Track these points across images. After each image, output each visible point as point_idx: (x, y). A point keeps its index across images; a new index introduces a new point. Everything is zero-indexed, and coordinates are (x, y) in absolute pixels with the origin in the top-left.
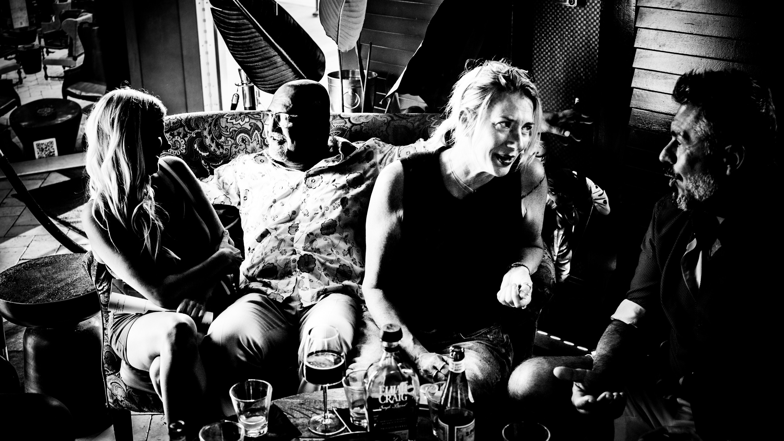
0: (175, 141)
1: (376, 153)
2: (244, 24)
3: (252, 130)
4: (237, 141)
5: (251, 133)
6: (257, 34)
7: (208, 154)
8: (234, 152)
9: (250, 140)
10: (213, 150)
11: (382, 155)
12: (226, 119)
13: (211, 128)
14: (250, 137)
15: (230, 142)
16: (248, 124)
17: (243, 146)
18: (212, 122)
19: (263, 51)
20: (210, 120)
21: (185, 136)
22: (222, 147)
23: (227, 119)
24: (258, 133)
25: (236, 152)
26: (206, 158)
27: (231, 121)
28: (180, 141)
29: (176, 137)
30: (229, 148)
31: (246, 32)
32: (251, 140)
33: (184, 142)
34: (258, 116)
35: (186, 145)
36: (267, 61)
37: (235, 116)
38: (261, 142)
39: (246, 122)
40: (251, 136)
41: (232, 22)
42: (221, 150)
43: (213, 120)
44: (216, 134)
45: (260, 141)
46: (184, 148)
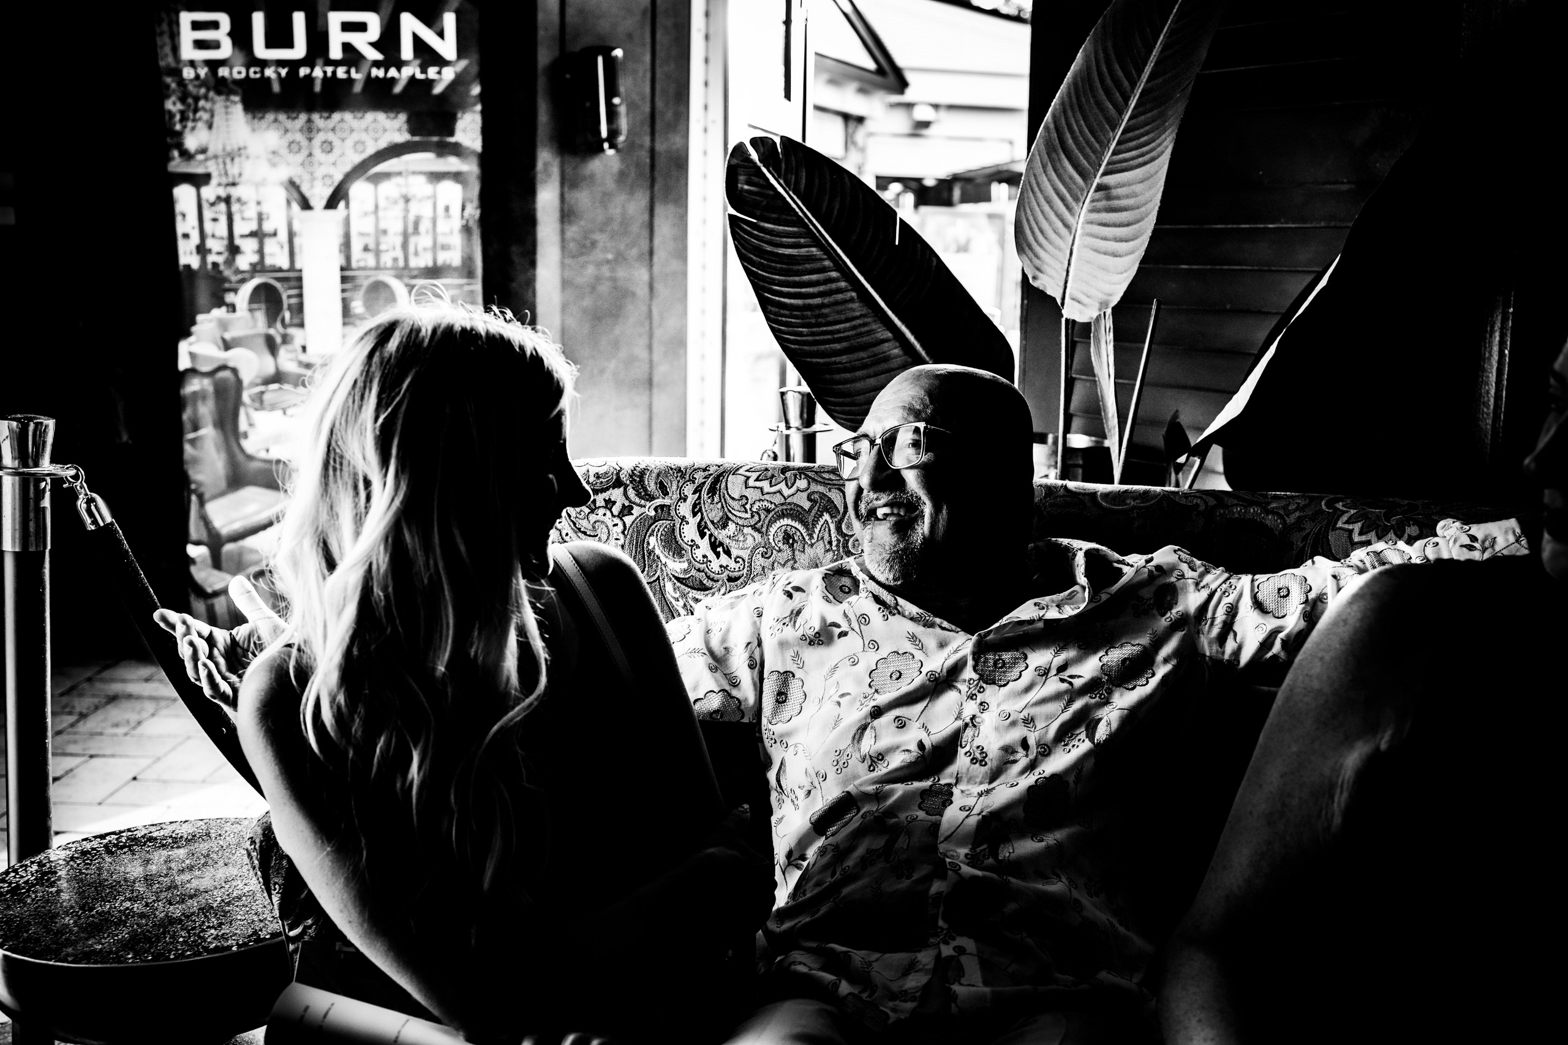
0: (595, 522)
1: (1185, 588)
2: (810, 259)
3: (812, 514)
4: (771, 537)
5: (810, 519)
6: (843, 284)
7: (685, 565)
8: (759, 569)
9: (807, 538)
10: (700, 558)
11: (1204, 594)
12: (743, 479)
13: (699, 498)
14: (808, 529)
15: (752, 538)
16: (805, 495)
17: (787, 553)
18: (704, 483)
19: (854, 328)
20: (699, 477)
21: (626, 510)
22: (728, 553)
23: (748, 478)
24: (830, 521)
25: (763, 568)
26: (678, 579)
27: (758, 484)
28: (610, 524)
29: (601, 511)
30: (745, 554)
31: (814, 277)
32: (811, 536)
33: (620, 527)
34: (832, 477)
35: (625, 536)
36: (862, 354)
37: (769, 474)
38: (837, 546)
39: (798, 490)
40: (810, 527)
41: (781, 251)
42: (724, 559)
43: (706, 478)
44: (713, 513)
45: (834, 543)
46: (621, 542)
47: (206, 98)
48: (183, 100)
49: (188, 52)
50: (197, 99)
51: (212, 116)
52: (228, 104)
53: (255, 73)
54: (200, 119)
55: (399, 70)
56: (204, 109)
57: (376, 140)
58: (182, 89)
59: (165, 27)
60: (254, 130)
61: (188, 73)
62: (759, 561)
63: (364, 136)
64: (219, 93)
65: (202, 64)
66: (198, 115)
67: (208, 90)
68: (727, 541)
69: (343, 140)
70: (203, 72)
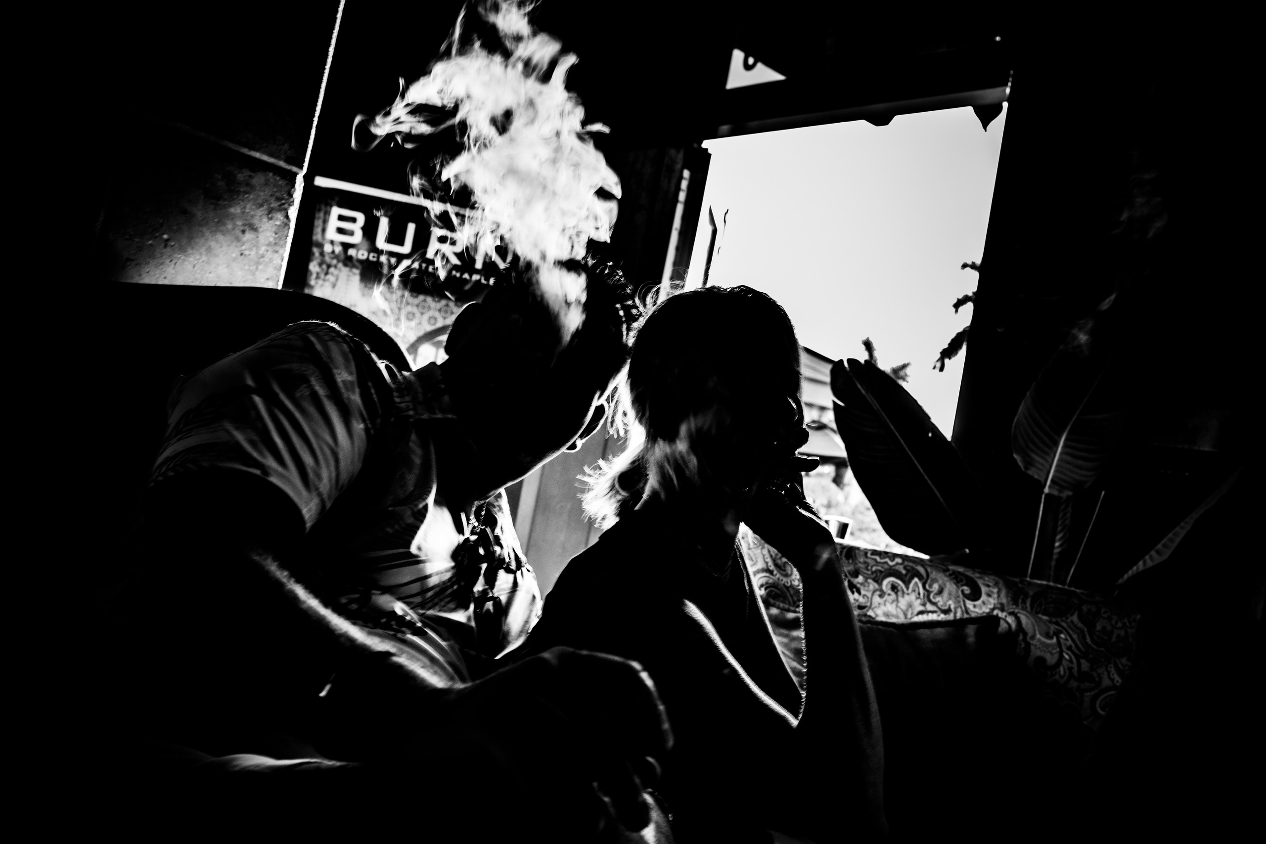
2: (879, 436)
3: (907, 577)
4: (884, 587)
5: (907, 581)
8: (877, 604)
12: (863, 552)
14: (905, 585)
15: (873, 585)
16: (901, 567)
17: (893, 596)
22: (859, 593)
23: (866, 552)
24: (919, 584)
25: (879, 604)
27: (874, 557)
30: (869, 595)
32: (907, 589)
34: (916, 560)
37: (878, 552)
41: (862, 428)
42: (856, 595)
47: (335, 267)
48: (320, 265)
49: (331, 233)
50: (329, 266)
51: (337, 280)
52: (351, 274)
53: (374, 257)
54: (328, 280)
55: (471, 276)
56: (332, 274)
57: (445, 318)
58: (321, 257)
59: (322, 215)
60: (363, 295)
61: (328, 248)
62: (876, 599)
63: (437, 314)
64: (345, 265)
65: (339, 244)
66: (329, 277)
67: (339, 261)
68: (858, 586)
69: (422, 314)
70: (338, 249)
